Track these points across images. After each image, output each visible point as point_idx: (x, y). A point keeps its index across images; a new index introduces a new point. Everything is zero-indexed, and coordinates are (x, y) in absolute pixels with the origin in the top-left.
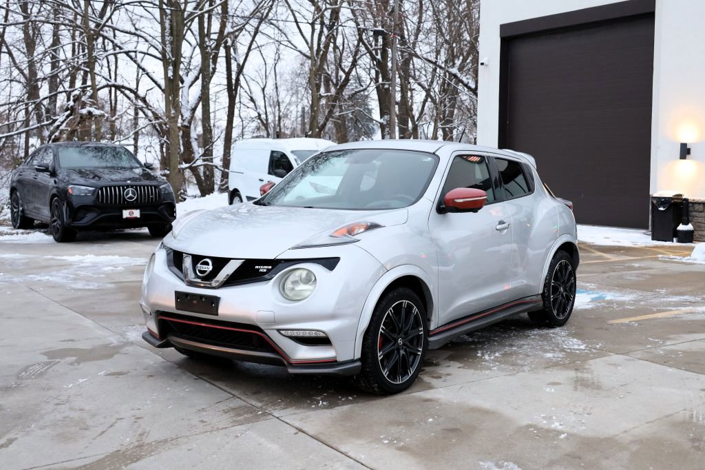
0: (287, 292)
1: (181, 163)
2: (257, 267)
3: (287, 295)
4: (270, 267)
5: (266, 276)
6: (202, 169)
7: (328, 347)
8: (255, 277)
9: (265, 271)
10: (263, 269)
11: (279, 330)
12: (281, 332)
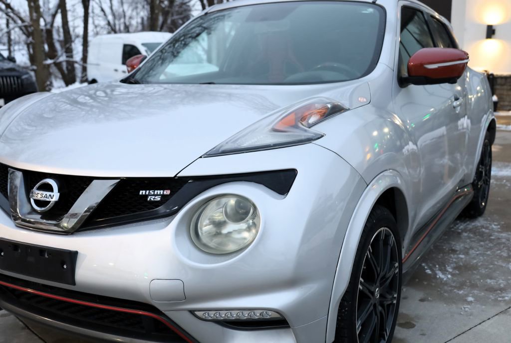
0: (205, 239)
1: (46, 59)
2: (142, 192)
3: (205, 245)
4: (167, 192)
5: (161, 209)
6: (64, 65)
7: (282, 331)
8: (140, 209)
9: (158, 199)
10: (155, 195)
11: (192, 312)
12: (197, 313)
